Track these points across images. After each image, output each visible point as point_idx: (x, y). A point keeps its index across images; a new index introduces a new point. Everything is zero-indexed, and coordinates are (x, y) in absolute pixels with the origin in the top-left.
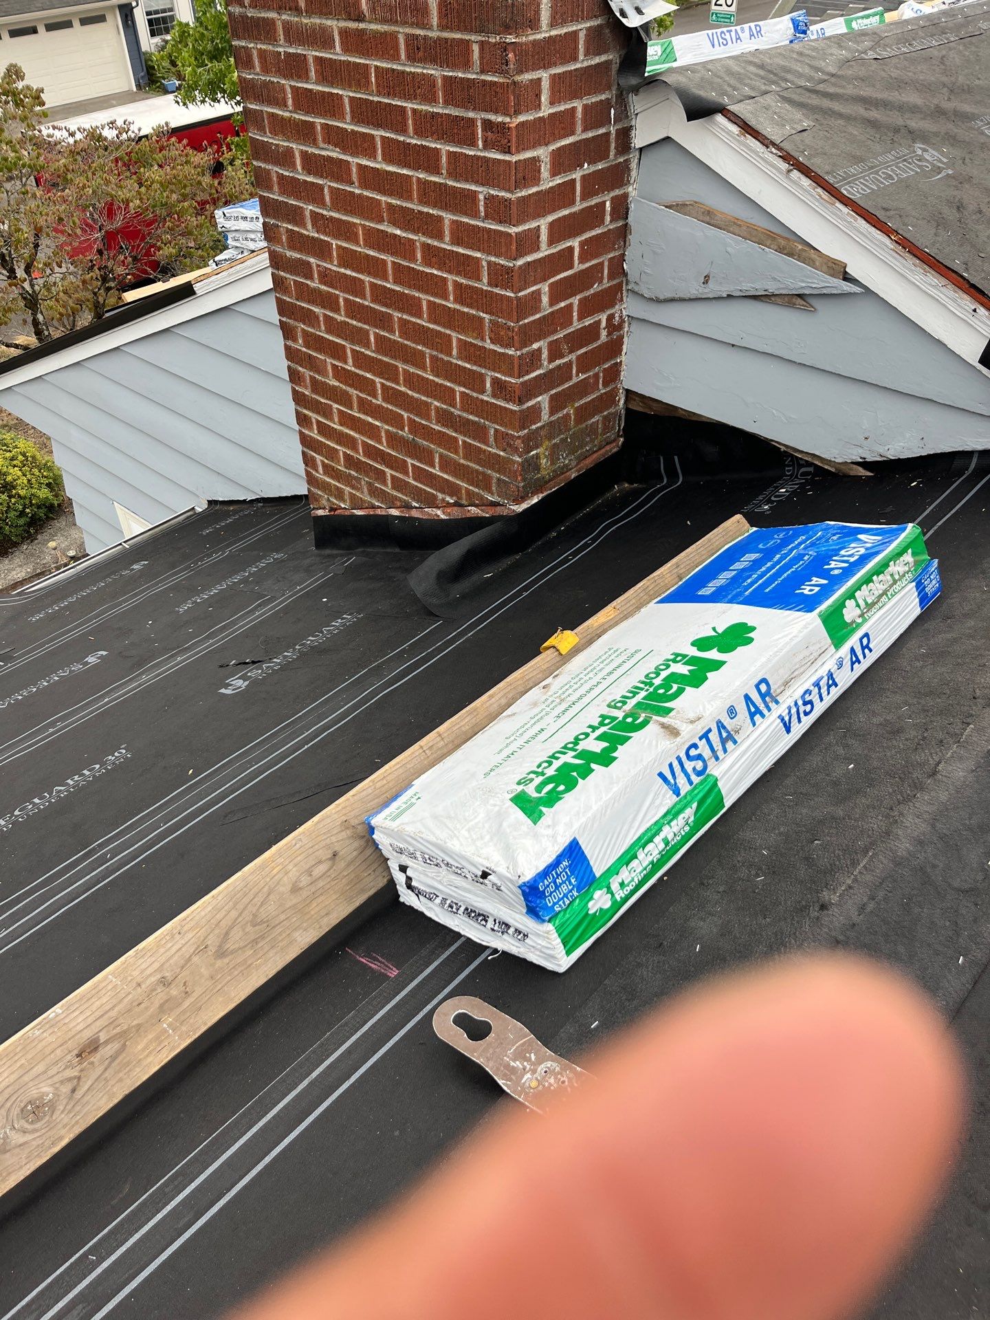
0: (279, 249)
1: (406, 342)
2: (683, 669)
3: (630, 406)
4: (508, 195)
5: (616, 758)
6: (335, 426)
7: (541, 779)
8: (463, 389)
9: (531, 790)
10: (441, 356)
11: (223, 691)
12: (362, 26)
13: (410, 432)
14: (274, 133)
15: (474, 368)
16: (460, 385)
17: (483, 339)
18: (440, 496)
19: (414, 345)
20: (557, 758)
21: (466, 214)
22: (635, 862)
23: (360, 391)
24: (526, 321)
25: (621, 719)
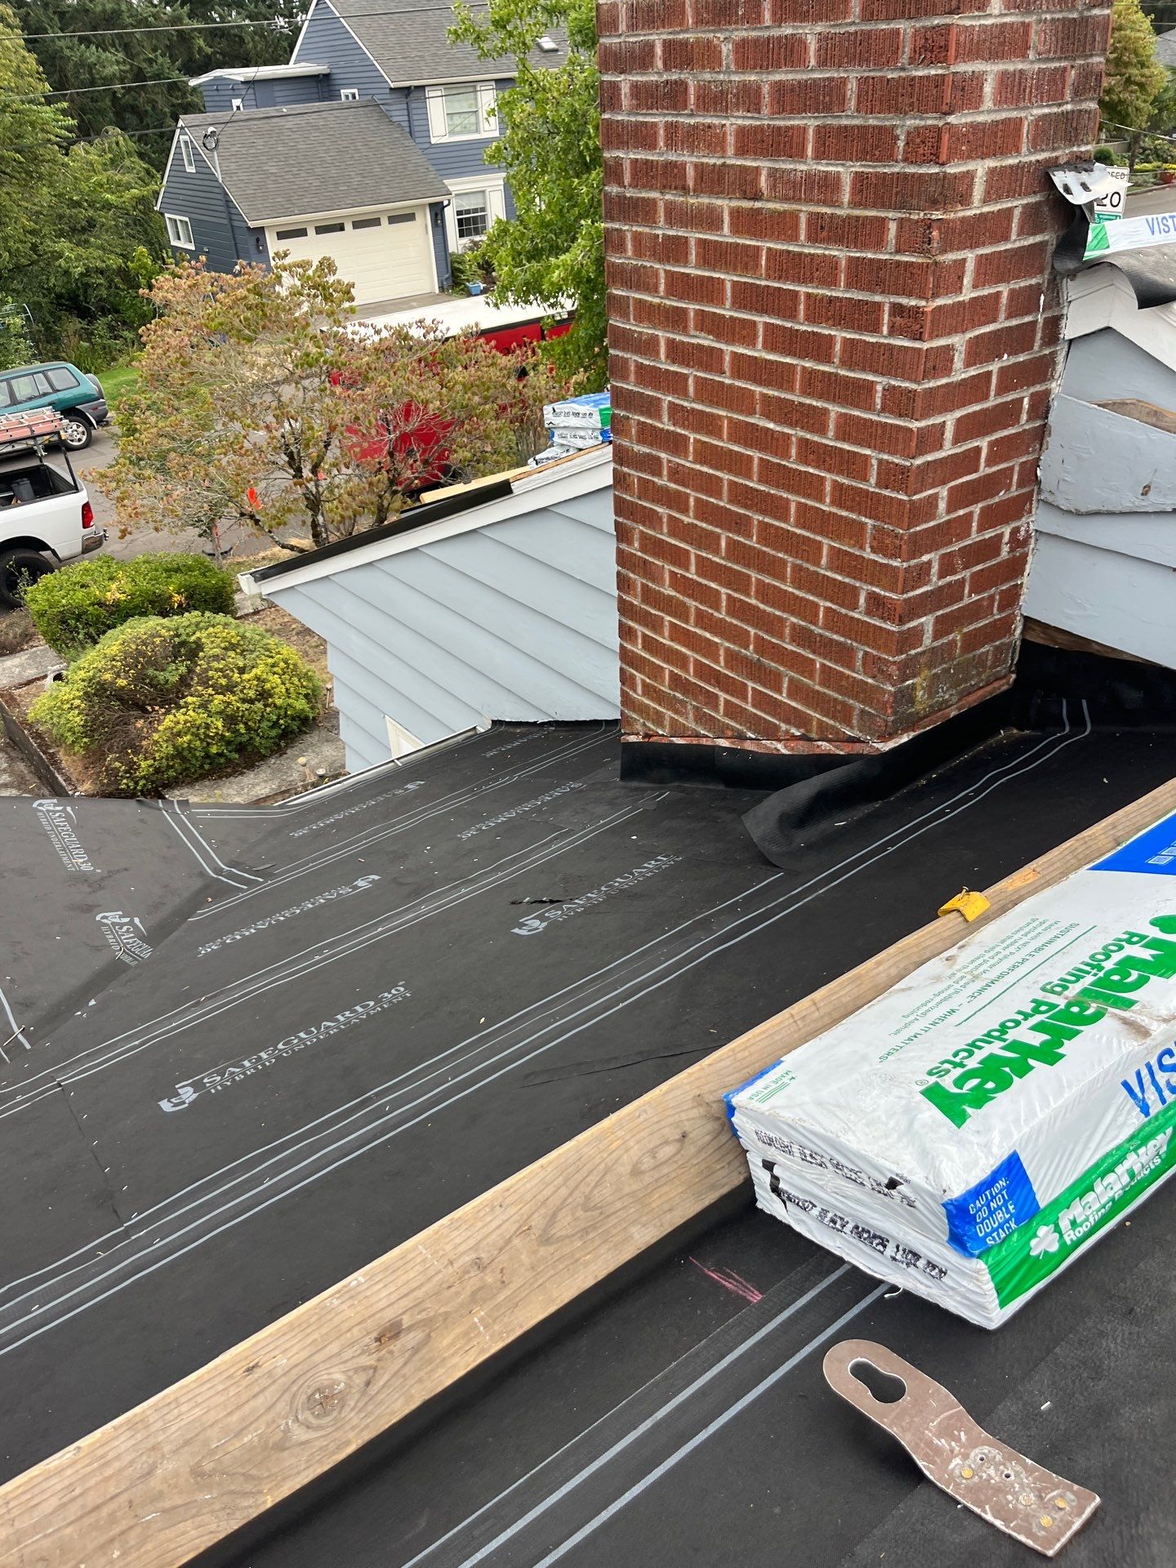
0: (626, 443)
1: (764, 549)
2: (1146, 954)
3: (1028, 638)
4: (913, 386)
5: (1062, 1056)
6: (664, 641)
7: (959, 1071)
8: (829, 604)
9: (947, 1083)
10: (805, 565)
11: (516, 930)
12: (758, 205)
13: (756, 651)
14: (639, 319)
15: (847, 580)
16: (826, 599)
17: (862, 548)
18: (784, 727)
19: (773, 552)
20: (980, 1048)
21: (857, 406)
22: (1090, 1197)
23: (701, 603)
24: (918, 529)
25: (1062, 1006)
